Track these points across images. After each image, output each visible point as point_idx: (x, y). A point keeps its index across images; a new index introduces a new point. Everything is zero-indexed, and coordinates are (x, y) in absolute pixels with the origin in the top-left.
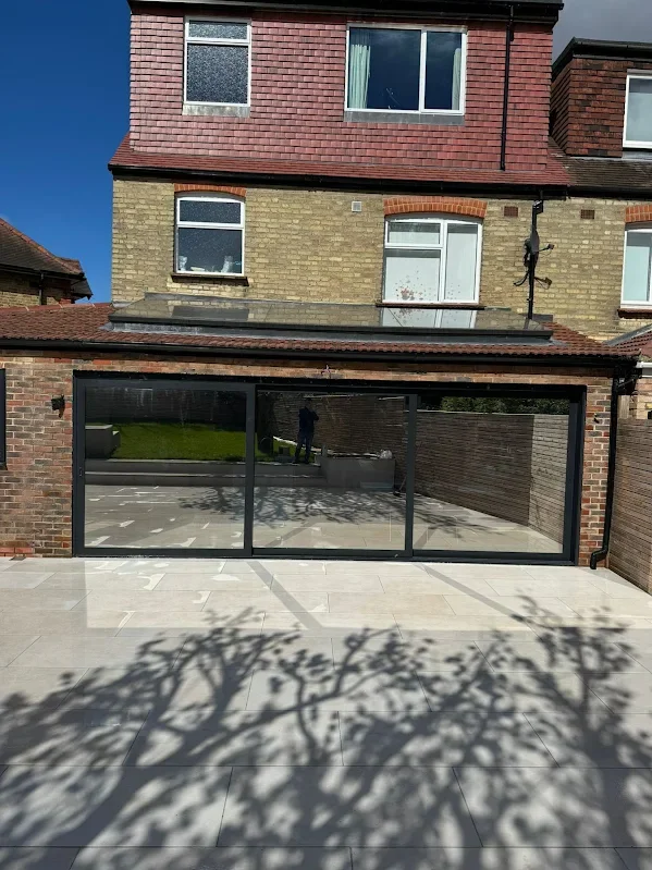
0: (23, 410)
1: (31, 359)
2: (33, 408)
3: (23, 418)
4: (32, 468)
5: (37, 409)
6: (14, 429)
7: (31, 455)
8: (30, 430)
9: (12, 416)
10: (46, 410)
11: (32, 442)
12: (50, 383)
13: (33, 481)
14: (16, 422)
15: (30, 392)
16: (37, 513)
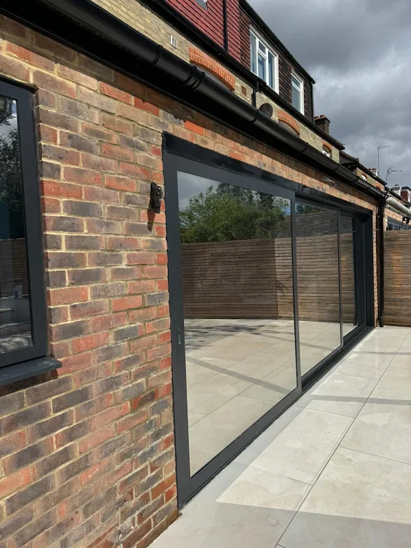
0: (84, 210)
1: (94, 83)
2: (104, 206)
3: (85, 232)
4: (109, 353)
5: (112, 209)
6: (65, 260)
7: (106, 324)
8: (101, 261)
9: (59, 224)
10: (129, 214)
11: (105, 292)
12: (128, 152)
13: (111, 384)
14: (71, 243)
15: (97, 166)
16: (123, 457)
